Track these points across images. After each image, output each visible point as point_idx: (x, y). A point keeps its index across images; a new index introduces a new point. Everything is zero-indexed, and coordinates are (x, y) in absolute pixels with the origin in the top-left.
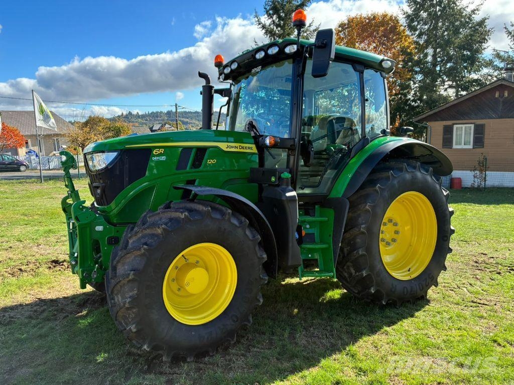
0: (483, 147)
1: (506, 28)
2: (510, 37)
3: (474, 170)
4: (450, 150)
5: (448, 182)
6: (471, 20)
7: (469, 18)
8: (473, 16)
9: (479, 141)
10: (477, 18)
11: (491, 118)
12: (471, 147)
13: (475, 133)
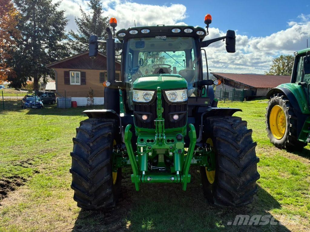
0: (86, 84)
1: (76, 19)
2: (78, 25)
3: (87, 97)
4: (69, 85)
5: (71, 104)
6: (55, 10)
7: (54, 8)
8: (56, 7)
9: (83, 81)
10: (58, 9)
11: (89, 69)
12: (79, 84)
13: (81, 77)
